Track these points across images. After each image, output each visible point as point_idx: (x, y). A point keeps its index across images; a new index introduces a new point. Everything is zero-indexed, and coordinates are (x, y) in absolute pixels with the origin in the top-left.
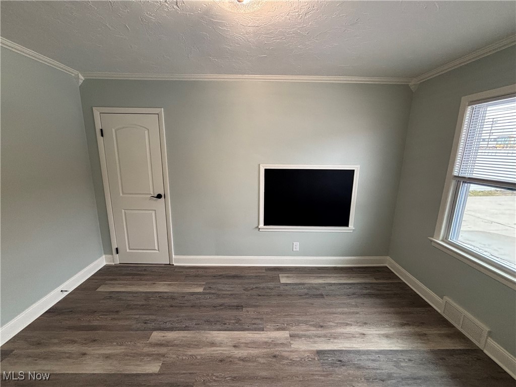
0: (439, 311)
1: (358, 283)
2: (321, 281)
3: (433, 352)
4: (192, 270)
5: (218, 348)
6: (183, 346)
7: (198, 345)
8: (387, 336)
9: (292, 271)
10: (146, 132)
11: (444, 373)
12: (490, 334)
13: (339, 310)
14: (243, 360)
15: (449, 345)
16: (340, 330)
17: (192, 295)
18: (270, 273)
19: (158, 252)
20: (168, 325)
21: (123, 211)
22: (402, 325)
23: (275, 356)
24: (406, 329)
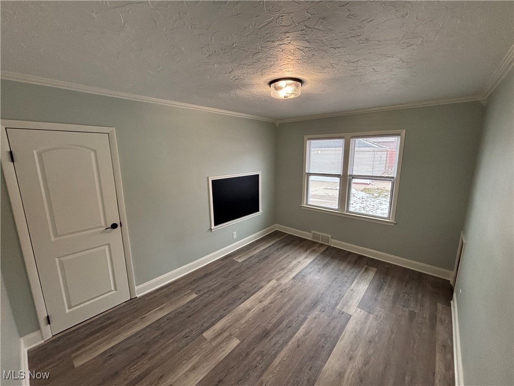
0: (310, 239)
1: (274, 243)
2: (258, 251)
3: (322, 253)
4: (163, 290)
5: (254, 309)
6: (234, 323)
7: (241, 316)
8: (306, 257)
9: (237, 253)
10: (93, 154)
11: (329, 258)
12: (332, 238)
13: (281, 258)
14: (271, 303)
15: (323, 249)
16: (291, 266)
17: (194, 301)
18: (227, 261)
19: (115, 291)
20: (206, 325)
21: (57, 260)
22: (306, 250)
23: (281, 292)
24: (308, 252)
